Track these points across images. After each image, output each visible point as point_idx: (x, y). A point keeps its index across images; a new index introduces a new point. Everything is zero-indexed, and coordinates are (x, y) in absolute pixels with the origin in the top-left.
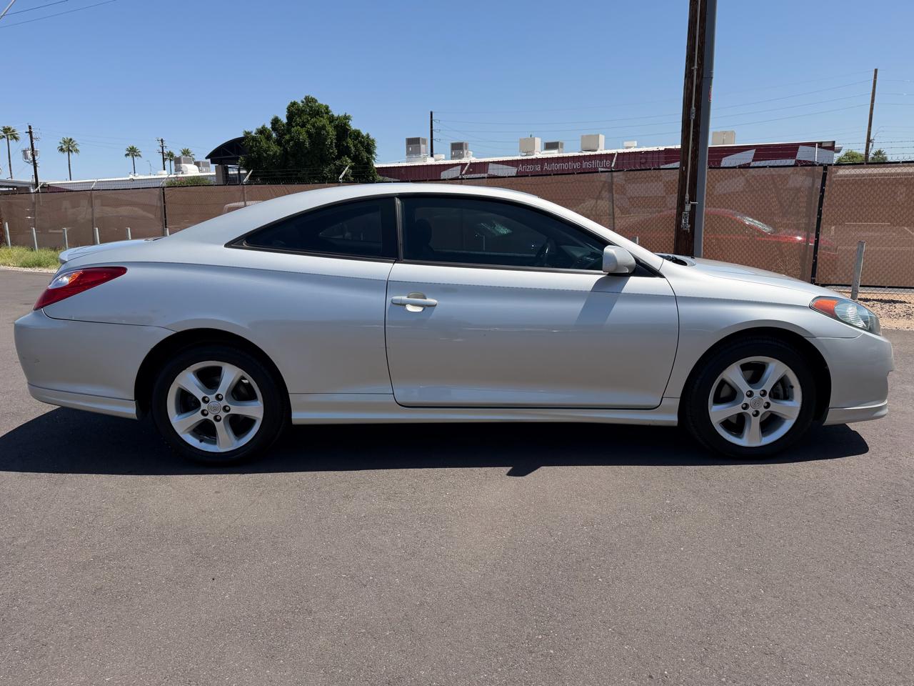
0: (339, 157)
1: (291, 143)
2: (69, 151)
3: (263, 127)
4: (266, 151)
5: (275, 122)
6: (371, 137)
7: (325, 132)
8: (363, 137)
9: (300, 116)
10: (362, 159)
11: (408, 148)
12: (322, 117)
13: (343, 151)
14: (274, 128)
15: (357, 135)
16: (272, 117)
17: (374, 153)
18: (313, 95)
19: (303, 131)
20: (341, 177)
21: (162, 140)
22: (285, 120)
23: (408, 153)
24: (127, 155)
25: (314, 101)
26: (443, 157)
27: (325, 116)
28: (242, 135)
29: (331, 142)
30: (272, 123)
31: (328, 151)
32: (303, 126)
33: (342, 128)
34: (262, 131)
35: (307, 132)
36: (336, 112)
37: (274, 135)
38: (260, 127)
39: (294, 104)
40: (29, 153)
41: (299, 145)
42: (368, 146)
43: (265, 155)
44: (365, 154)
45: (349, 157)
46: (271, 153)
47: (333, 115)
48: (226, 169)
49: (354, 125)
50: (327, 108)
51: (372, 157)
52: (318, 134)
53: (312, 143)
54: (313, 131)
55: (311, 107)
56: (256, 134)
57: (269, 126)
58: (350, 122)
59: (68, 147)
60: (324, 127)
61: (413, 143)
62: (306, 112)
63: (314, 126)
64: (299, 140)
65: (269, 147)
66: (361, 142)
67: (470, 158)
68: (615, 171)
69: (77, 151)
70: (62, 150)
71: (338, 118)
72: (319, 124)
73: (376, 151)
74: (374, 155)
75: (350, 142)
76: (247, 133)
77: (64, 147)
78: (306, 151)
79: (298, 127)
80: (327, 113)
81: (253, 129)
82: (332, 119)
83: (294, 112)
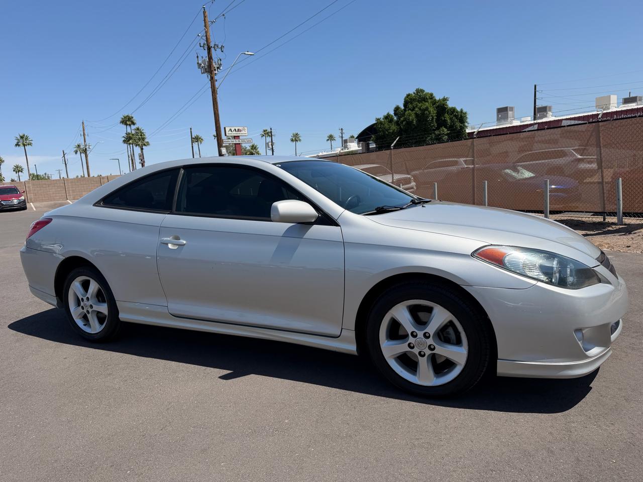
0: (438, 128)
1: (404, 123)
2: (296, 141)
3: (388, 114)
4: (387, 130)
5: (397, 109)
6: (464, 111)
7: (427, 112)
8: (457, 112)
9: (411, 103)
10: (456, 128)
11: (498, 116)
12: (427, 102)
13: (441, 123)
14: (395, 114)
15: (453, 110)
16: (395, 106)
17: (467, 122)
18: (421, 88)
19: (413, 114)
20: (393, 145)
21: (342, 129)
22: (403, 108)
23: (499, 120)
24: (328, 140)
25: (422, 91)
26: (529, 118)
27: (430, 101)
28: (374, 122)
29: (433, 119)
30: (395, 110)
31: (430, 124)
32: (413, 110)
33: (441, 107)
34: (387, 117)
35: (416, 114)
36: (438, 97)
37: (395, 118)
38: (386, 114)
39: (408, 95)
40: (270, 144)
41: (409, 123)
42: (461, 117)
43: (387, 133)
44: (458, 124)
45: (446, 127)
46: (391, 131)
47: (435, 99)
48: (368, 145)
49: (450, 104)
50: (432, 95)
51: (464, 125)
52: (423, 114)
53: (419, 121)
54: (419, 112)
55: (420, 96)
56: (383, 119)
57: (392, 113)
58: (448, 102)
59: (296, 138)
60: (427, 109)
61: (503, 112)
62: (417, 100)
63: (420, 109)
64: (409, 120)
65: (390, 127)
66: (455, 116)
67: (550, 118)
68: (602, 121)
69: (300, 140)
70: (292, 140)
71: (439, 100)
72: (424, 107)
73: (468, 120)
74: (466, 124)
75: (447, 117)
76: (378, 120)
77: (293, 139)
78: (414, 127)
79: (410, 111)
80: (432, 98)
81: (381, 116)
82: (434, 102)
83: (409, 100)
